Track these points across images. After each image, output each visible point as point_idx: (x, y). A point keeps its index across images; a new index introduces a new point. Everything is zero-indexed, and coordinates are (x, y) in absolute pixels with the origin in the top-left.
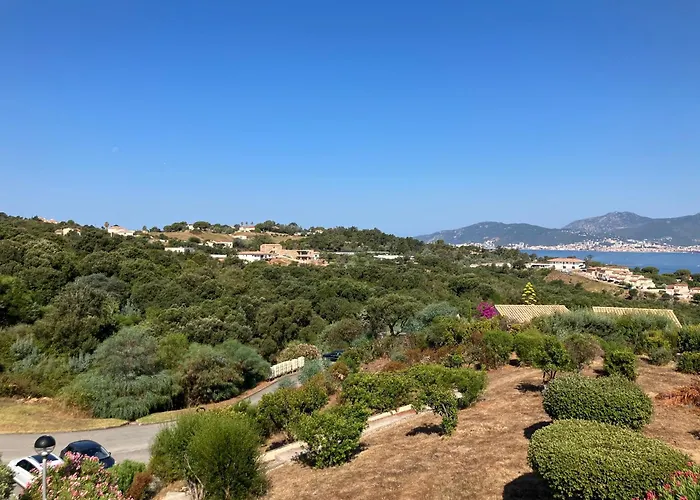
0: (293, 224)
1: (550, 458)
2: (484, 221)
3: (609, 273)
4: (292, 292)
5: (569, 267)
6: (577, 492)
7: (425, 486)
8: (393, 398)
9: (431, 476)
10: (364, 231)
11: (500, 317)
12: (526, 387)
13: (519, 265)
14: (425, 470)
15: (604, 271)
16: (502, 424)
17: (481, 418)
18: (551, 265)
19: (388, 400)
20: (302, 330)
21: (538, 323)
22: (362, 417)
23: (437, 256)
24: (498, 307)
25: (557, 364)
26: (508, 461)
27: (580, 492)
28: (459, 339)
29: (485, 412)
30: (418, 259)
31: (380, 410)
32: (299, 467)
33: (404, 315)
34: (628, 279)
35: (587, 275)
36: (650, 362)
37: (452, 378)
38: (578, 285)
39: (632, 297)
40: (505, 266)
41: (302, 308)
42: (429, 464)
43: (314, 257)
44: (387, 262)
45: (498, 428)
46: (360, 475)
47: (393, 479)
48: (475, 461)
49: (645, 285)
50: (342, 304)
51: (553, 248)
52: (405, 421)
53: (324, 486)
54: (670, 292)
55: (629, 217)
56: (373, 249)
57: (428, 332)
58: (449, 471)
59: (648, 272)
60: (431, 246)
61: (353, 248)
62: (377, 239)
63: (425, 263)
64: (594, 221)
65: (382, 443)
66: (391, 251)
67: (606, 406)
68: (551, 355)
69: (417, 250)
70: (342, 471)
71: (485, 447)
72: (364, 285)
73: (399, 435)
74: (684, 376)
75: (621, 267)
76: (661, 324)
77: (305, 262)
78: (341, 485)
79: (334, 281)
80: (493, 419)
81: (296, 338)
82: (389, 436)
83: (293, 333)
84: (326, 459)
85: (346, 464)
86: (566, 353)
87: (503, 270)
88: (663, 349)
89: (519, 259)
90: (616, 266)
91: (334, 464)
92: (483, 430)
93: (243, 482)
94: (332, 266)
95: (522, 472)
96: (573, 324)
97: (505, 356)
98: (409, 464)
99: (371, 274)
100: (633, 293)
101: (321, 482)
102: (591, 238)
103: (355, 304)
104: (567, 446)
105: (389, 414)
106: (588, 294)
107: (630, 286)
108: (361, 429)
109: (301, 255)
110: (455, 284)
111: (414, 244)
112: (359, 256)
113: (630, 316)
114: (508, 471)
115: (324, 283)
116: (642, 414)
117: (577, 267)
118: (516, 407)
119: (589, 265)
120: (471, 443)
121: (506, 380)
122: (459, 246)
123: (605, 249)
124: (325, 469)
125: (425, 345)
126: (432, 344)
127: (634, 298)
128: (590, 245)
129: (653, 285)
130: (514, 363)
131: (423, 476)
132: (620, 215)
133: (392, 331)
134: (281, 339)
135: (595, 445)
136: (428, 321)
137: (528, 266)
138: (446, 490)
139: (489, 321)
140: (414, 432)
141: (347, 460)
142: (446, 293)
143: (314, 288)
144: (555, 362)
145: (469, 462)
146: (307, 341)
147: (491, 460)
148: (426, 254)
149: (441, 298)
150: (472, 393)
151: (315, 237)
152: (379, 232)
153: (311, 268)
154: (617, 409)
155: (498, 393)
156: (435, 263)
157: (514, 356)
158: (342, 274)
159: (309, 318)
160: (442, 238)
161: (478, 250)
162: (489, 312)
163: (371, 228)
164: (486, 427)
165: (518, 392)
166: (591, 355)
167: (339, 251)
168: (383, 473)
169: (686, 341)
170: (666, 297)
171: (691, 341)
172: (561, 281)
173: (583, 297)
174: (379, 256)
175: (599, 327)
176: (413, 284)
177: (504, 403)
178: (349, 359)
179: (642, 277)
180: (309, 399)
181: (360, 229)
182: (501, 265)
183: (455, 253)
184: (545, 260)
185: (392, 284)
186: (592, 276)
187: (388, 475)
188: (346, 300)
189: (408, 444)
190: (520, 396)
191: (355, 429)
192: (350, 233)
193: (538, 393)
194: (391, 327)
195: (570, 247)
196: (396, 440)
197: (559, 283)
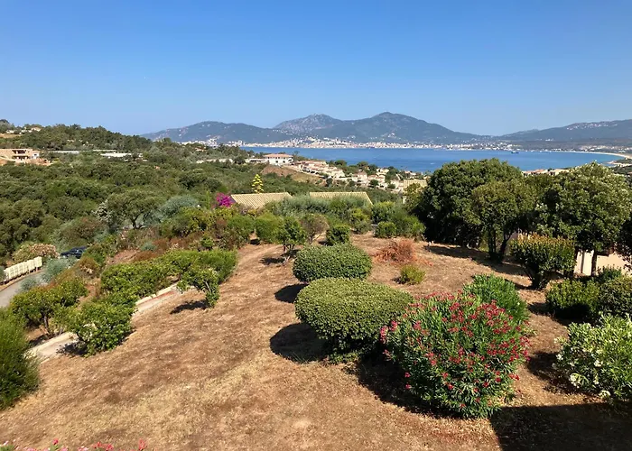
0: (4, 121)
1: (316, 309)
2: (207, 120)
3: (311, 166)
4: (14, 193)
5: (281, 161)
6: (338, 331)
7: (201, 352)
8: (153, 284)
9: (204, 344)
10: (88, 129)
11: (237, 205)
12: (268, 261)
13: (240, 161)
14: (197, 339)
15: (307, 164)
16: (255, 292)
17: (236, 290)
18: (266, 160)
19: (148, 285)
20: (34, 231)
21: (271, 207)
22: (130, 302)
23: (165, 153)
24: (234, 197)
25: (295, 239)
26: (268, 320)
27: (340, 331)
28: (203, 226)
29: (239, 285)
30: (147, 157)
31: (142, 296)
32: (67, 358)
33: (147, 209)
34: (326, 170)
35: (295, 168)
36: (356, 232)
37: (209, 259)
38: (289, 176)
39: (329, 184)
40: (228, 162)
41: (32, 209)
42: (200, 334)
43: (33, 156)
44: (116, 160)
45: (253, 296)
46: (136, 354)
47: (170, 352)
48: (240, 325)
49: (337, 174)
50: (73, 203)
51: (266, 146)
52: (166, 302)
53: (101, 369)
54: (355, 180)
55: (325, 119)
56: (99, 146)
57: (173, 223)
58: (219, 337)
59: (339, 164)
60: (158, 144)
61: (77, 147)
62: (102, 137)
63: (154, 160)
64: (297, 122)
65: (149, 323)
66: (118, 149)
67: (343, 266)
68: (290, 232)
69: (144, 147)
70: (117, 353)
71: (246, 313)
72: (95, 183)
73: (164, 314)
74: (380, 240)
75: (320, 161)
76: (360, 203)
77: (23, 161)
78: (119, 365)
79: (62, 180)
80: (247, 289)
81: (27, 239)
82: (154, 317)
83: (23, 235)
84: (98, 346)
85: (118, 347)
86: (301, 229)
87: (226, 165)
88: (364, 222)
89: (240, 155)
90: (316, 161)
91: (106, 349)
92: (242, 299)
93: (14, 381)
94: (58, 165)
95: (282, 326)
96: (298, 207)
97: (246, 237)
98: (181, 337)
99: (103, 172)
100: (329, 181)
101: (98, 366)
102: (295, 136)
103: (88, 203)
104: (328, 298)
105: (149, 298)
106: (297, 184)
107: (327, 176)
108: (130, 314)
109: (17, 154)
110: (185, 179)
111: (141, 142)
112: (85, 154)
113: (338, 199)
114: (270, 328)
115: (51, 183)
116: (366, 269)
117: (287, 161)
118: (263, 277)
119: (297, 159)
120: (232, 311)
121: (250, 257)
122: (186, 144)
123: (307, 146)
124: (97, 354)
125: (172, 234)
126: (177, 233)
127: (330, 186)
128: (295, 143)
129: (343, 175)
130: (255, 242)
131: (197, 345)
132: (319, 117)
133: (134, 224)
134: (10, 242)
135: (347, 295)
136: (170, 214)
137: (248, 161)
138: (220, 352)
139: (229, 209)
140: (178, 310)
141: (119, 343)
142: (177, 187)
143: (39, 188)
144: (293, 238)
145: (234, 327)
146: (42, 241)
147: (254, 322)
148: (155, 151)
149: (173, 192)
150: (226, 270)
151: (32, 135)
152: (104, 130)
153: (32, 167)
154: (350, 268)
155: (246, 268)
156: (163, 160)
157: (253, 237)
158: (69, 172)
159: (41, 218)
160: (168, 136)
161: (202, 147)
162: (227, 202)
163: (95, 126)
164: (243, 296)
165: (263, 265)
166: (320, 230)
167: (62, 150)
168: (159, 348)
169: (377, 215)
170: (352, 183)
171: (380, 214)
172: (275, 173)
173: (294, 186)
174: (107, 155)
175: (317, 209)
176: (145, 181)
177: (253, 276)
178: (94, 254)
179: (335, 168)
180: (69, 295)
181: (83, 127)
182: (224, 161)
183: (182, 151)
184: (261, 156)
185: (123, 182)
186: (299, 168)
187: (164, 349)
188: (77, 199)
189: (175, 320)
190: (265, 268)
191: (125, 314)
192: (72, 131)
193: (280, 264)
194: (133, 221)
195: (280, 145)
196: (162, 319)
197: (273, 175)
